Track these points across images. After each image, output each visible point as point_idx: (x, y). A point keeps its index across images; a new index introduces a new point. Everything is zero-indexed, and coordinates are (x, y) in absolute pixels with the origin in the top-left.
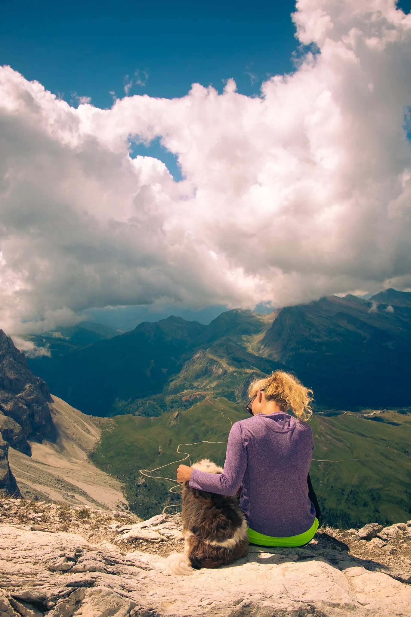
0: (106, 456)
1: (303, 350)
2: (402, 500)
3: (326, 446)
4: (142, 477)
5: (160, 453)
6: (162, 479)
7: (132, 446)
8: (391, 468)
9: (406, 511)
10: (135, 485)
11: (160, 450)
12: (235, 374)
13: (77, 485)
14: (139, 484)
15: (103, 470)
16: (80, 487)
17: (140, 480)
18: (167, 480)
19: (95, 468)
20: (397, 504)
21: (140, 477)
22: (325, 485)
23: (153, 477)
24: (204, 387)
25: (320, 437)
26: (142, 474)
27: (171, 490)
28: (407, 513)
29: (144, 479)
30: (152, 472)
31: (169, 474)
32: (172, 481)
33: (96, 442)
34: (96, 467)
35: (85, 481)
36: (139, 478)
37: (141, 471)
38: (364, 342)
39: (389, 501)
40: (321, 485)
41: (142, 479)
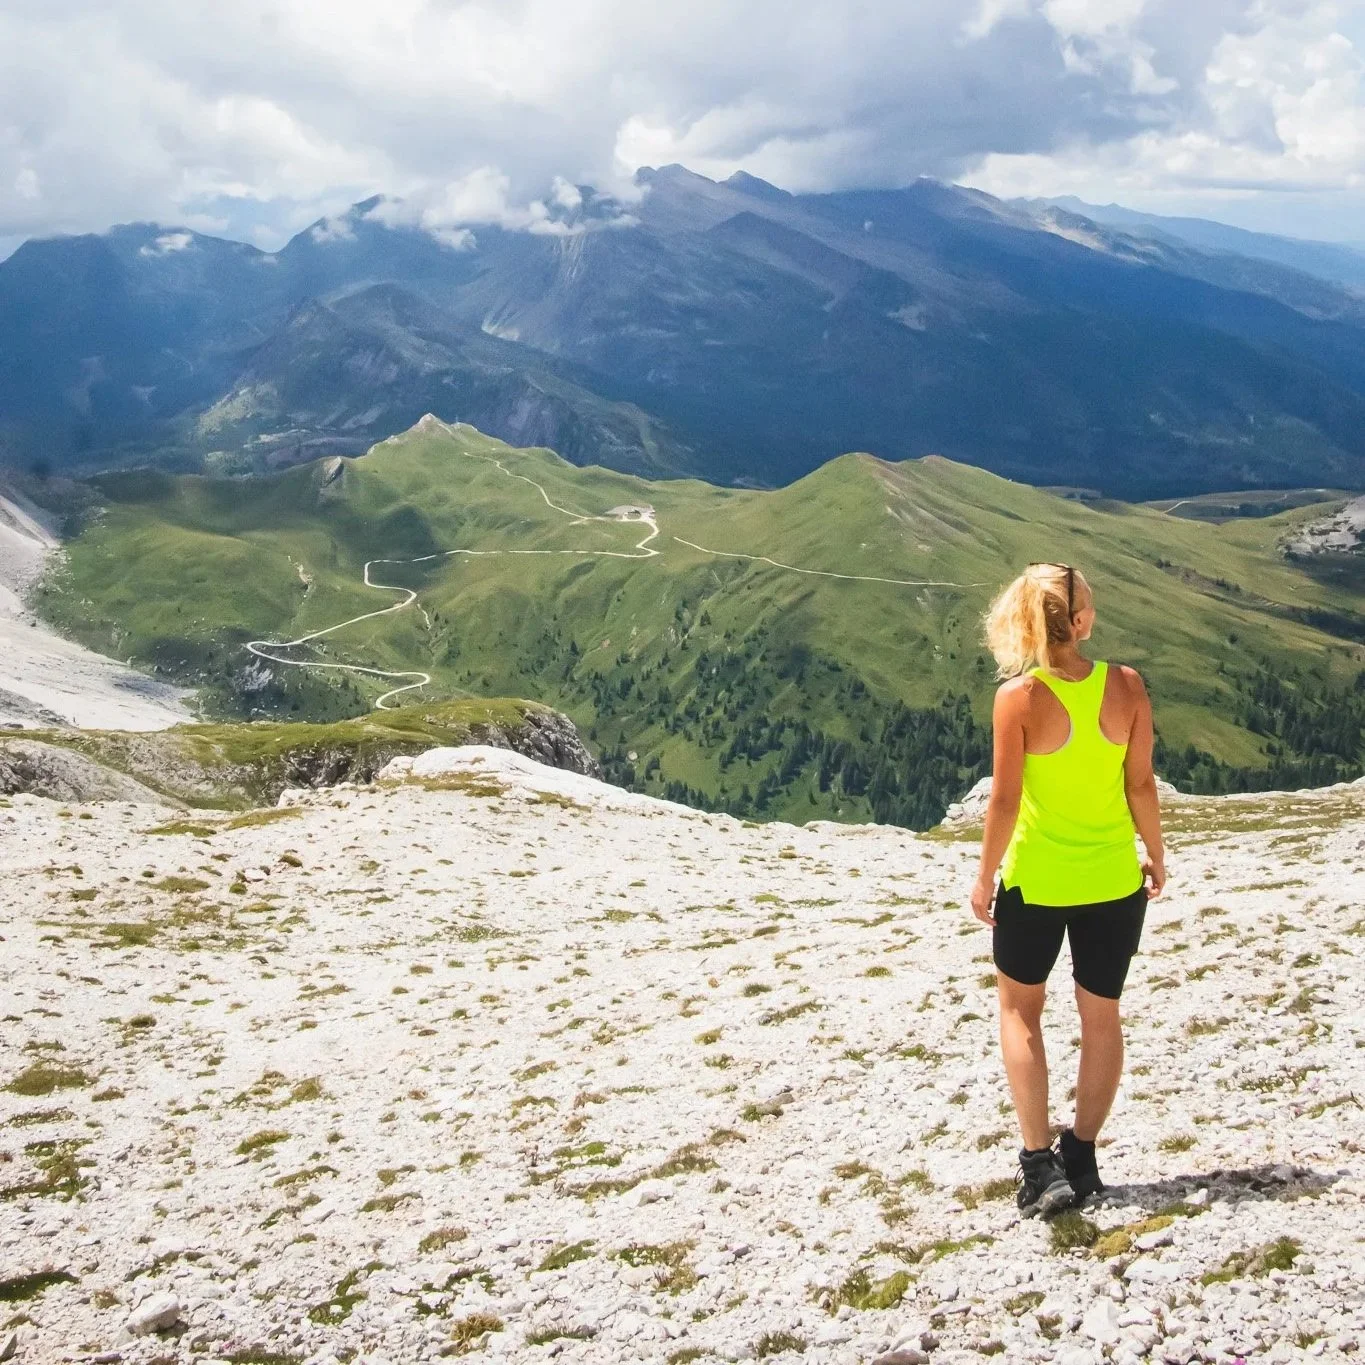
0: (97, 601)
1: (633, 328)
2: (1218, 692)
3: (924, 541)
4: (258, 664)
5: (306, 587)
6: (339, 671)
7: (194, 565)
8: (1146, 602)
9: (1237, 723)
10: (234, 694)
11: (304, 578)
12: (446, 381)
13: (21, 693)
14: (251, 687)
15: (94, 649)
16: (33, 699)
17: (250, 674)
18: (357, 671)
19: (65, 642)
20: (1206, 704)
21: (252, 665)
22: (953, 657)
23: (302, 664)
24: (332, 424)
25: (899, 513)
26: (256, 656)
27: (383, 703)
28: (1243, 730)
29: (267, 672)
30: (292, 647)
31: (359, 653)
32: (375, 675)
33: (47, 554)
34: (67, 637)
35: (44, 682)
36: (248, 669)
37: (249, 646)
38: (827, 308)
39: (1176, 695)
40: (938, 658)
41: (261, 670)
